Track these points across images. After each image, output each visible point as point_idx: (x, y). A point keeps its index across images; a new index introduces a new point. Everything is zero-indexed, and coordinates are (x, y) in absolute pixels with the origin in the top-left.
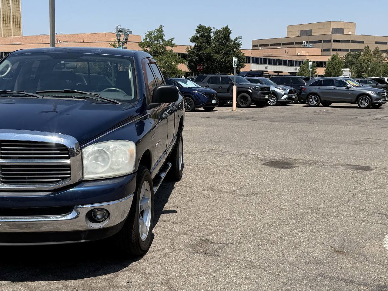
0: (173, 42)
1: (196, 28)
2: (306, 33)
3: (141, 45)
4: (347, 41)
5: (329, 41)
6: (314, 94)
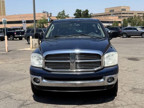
0: (68, 16)
1: (76, 10)
2: (112, 11)
4: (127, 13)
6: (125, 33)
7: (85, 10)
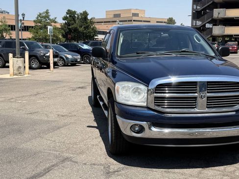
2: (118, 15)
3: (34, 21)
4: (141, 21)
5: (131, 21)
7: (82, 12)
